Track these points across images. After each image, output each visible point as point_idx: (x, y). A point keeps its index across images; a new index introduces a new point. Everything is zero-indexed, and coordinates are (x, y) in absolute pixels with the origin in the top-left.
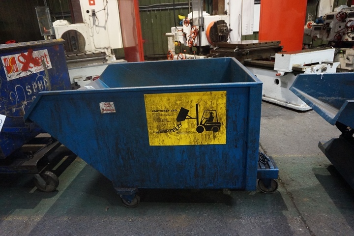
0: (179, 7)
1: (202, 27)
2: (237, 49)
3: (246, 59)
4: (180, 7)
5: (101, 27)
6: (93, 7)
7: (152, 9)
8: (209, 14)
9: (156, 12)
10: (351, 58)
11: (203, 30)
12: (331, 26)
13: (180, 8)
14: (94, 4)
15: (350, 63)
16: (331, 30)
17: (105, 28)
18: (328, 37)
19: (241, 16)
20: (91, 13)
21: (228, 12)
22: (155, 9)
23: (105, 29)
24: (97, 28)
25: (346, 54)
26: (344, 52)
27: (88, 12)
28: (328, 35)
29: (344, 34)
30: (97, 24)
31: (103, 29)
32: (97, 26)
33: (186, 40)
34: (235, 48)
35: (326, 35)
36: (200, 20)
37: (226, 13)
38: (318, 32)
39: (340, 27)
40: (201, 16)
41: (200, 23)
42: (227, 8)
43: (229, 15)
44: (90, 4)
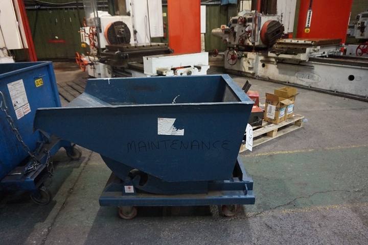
1: (99, 28)
2: (118, 51)
3: (130, 61)
7: (69, 7)
8: (109, 15)
9: (74, 10)
10: (250, 61)
11: (101, 32)
12: (236, 30)
15: (251, 66)
16: (237, 34)
18: (235, 41)
19: (147, 18)
21: (131, 13)
22: (73, 7)
25: (248, 57)
26: (246, 56)
28: (235, 39)
29: (246, 38)
34: (117, 51)
35: (233, 39)
36: (96, 21)
37: (129, 14)
38: (227, 35)
39: (242, 31)
40: (96, 16)
41: (97, 24)
42: (129, 8)
43: (133, 16)
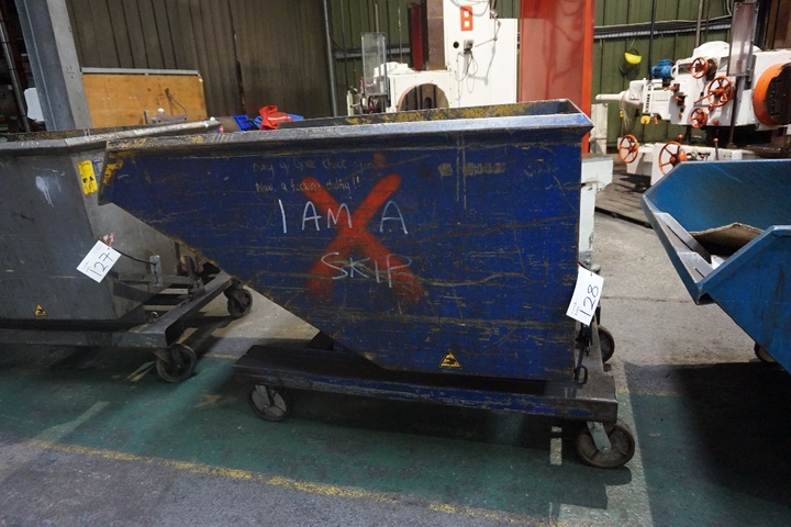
0: (628, 34)
1: (746, 79)
4: (631, 34)
5: (479, 78)
6: (468, 36)
11: (748, 85)
13: (630, 37)
14: (471, 28)
17: (486, 80)
20: (461, 48)
23: (486, 83)
24: (471, 80)
27: (456, 45)
30: (471, 71)
31: (483, 82)
32: (470, 76)
33: (682, 110)
36: (744, 61)
41: (744, 69)
44: (463, 29)
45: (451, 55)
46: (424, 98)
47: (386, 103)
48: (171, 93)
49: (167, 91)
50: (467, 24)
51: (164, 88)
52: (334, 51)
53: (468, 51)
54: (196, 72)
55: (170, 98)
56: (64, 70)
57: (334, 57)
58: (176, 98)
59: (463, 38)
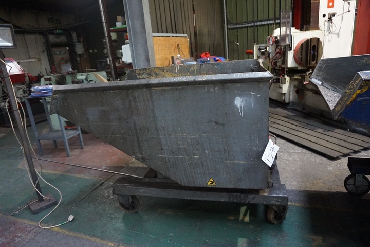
14: (332, 6)
17: (338, 35)
20: (327, 18)
27: (324, 16)
31: (337, 36)
44: (329, 7)
45: (322, 21)
46: (312, 45)
47: (289, 49)
48: (179, 46)
49: (178, 45)
50: (331, 4)
51: (177, 44)
52: (227, 24)
53: (330, 19)
54: (186, 35)
55: (179, 49)
56: (147, 34)
57: (227, 27)
58: (181, 49)
59: (328, 12)
